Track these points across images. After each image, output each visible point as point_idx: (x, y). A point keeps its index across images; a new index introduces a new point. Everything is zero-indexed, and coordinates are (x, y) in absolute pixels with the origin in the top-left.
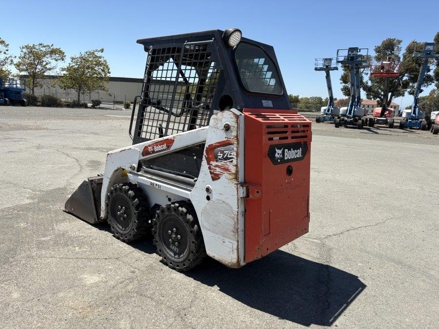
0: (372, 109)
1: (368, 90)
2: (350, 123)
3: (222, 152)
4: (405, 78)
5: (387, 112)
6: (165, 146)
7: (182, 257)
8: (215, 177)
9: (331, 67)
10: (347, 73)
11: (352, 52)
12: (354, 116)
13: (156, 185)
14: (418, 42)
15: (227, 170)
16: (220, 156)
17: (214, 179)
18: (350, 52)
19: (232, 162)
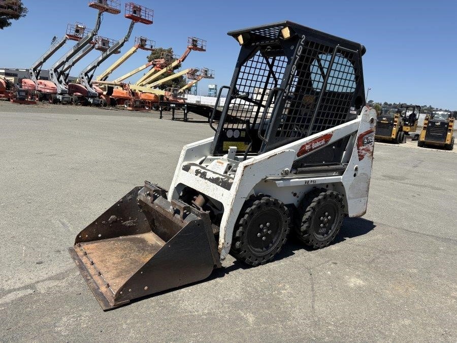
3: (367, 139)
6: (323, 142)
7: (330, 233)
8: (361, 158)
13: (311, 181)
15: (368, 150)
16: (366, 141)
19: (371, 144)
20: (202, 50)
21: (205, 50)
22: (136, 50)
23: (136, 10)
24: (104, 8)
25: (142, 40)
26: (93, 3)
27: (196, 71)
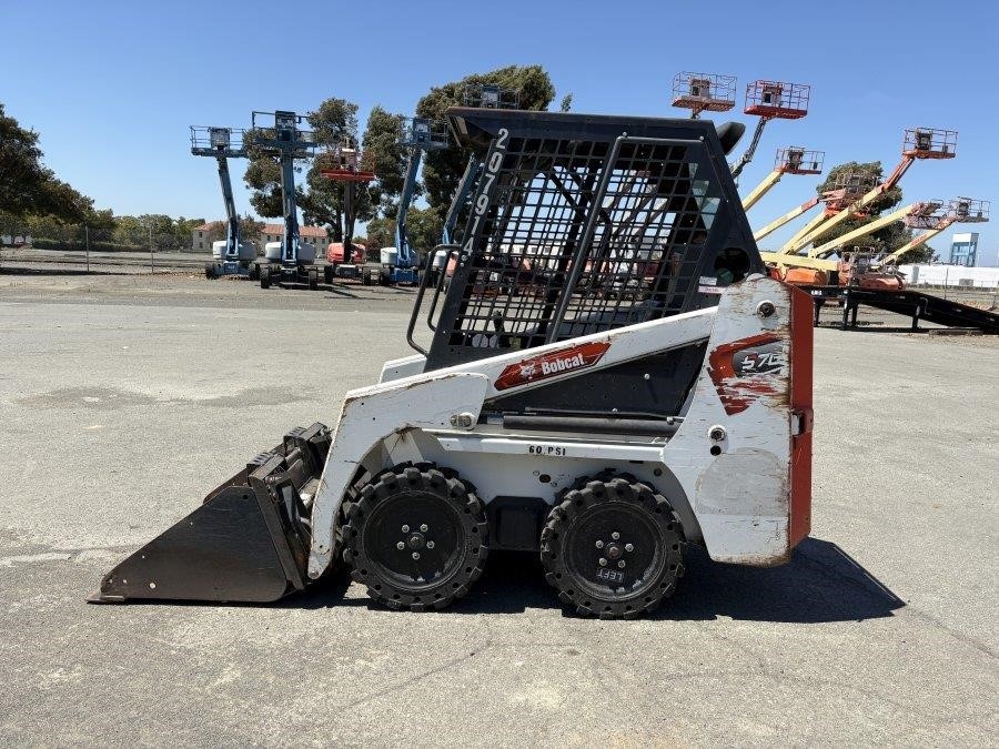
0: (323, 246)
1: (306, 203)
2: (293, 277)
3: (751, 357)
4: (373, 184)
5: (356, 253)
6: (578, 360)
7: (637, 588)
8: (734, 407)
9: (230, 151)
10: (259, 164)
11: (285, 121)
12: (299, 263)
13: (550, 449)
14: (387, 112)
15: (766, 389)
16: (749, 364)
17: (730, 412)
18: (280, 121)
19: (777, 373)
20: (945, 154)
21: (953, 156)
22: (779, 176)
23: (771, 92)
24: (701, 103)
25: (792, 154)
26: (679, 98)
27: (934, 207)
